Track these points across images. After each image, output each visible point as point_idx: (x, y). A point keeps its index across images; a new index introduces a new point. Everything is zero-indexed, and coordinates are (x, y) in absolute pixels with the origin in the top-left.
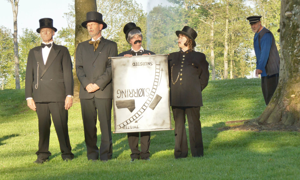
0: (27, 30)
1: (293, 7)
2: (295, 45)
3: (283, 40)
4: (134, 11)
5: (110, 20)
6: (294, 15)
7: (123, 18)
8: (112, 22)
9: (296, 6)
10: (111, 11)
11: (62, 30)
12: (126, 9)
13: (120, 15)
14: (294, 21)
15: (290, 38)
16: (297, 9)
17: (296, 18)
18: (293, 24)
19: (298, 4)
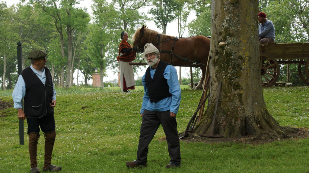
1: (227, 38)
2: (228, 70)
3: (217, 65)
6: (228, 45)
9: (229, 37)
14: (227, 50)
15: (224, 64)
16: (230, 40)
17: (229, 47)
18: (226, 52)
19: (231, 35)
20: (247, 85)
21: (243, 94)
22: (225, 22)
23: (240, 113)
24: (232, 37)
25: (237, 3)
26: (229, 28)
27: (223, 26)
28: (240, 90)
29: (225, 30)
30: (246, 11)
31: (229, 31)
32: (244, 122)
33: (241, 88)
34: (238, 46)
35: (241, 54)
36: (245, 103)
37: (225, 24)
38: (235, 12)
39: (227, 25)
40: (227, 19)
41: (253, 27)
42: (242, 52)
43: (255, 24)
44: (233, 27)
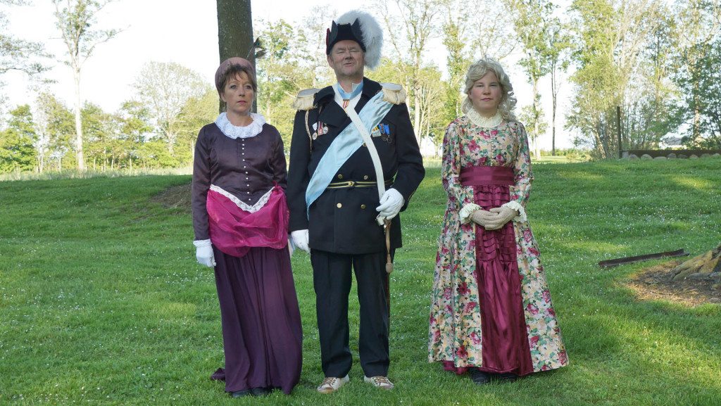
0: (86, 101)
4: (201, 84)
5: (176, 92)
7: (190, 92)
8: (178, 95)
10: (177, 83)
11: (125, 102)
12: (194, 82)
13: (187, 88)
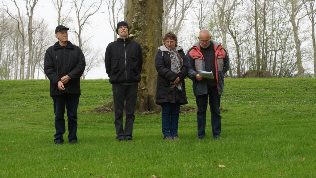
1: (135, 31)
6: (136, 37)
9: (137, 31)
16: (138, 33)
17: (137, 39)
19: (138, 29)
20: (151, 70)
21: (147, 77)
22: (134, 19)
23: (144, 92)
24: (139, 30)
25: (144, 3)
26: (138, 23)
27: (133, 22)
28: (145, 74)
29: (134, 25)
30: (152, 10)
31: (137, 26)
32: (147, 99)
33: (145, 72)
34: (144, 38)
35: (146, 44)
36: (148, 85)
37: (135, 20)
38: (143, 11)
39: (136, 21)
40: (136, 16)
41: (157, 23)
42: (147, 43)
43: (158, 21)
44: (141, 22)
